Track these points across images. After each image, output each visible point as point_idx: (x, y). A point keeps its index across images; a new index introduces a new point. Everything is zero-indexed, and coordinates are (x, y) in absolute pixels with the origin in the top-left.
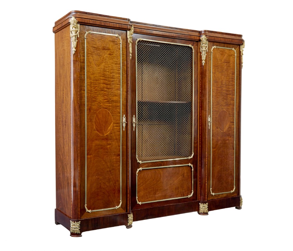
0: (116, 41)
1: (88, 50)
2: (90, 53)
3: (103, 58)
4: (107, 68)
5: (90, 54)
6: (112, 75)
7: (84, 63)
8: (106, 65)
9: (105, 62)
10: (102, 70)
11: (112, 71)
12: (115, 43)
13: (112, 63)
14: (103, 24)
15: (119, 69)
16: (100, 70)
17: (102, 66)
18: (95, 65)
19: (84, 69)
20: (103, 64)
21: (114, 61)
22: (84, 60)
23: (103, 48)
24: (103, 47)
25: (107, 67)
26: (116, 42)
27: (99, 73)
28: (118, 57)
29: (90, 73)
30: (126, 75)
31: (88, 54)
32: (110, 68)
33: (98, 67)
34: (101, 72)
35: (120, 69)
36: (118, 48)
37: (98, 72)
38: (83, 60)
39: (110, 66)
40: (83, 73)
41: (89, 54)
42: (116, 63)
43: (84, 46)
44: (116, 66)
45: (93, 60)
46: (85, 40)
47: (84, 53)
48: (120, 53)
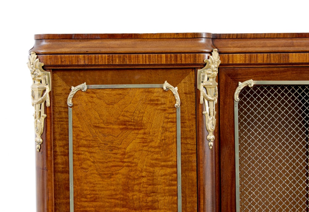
0: (163, 100)
1: (78, 135)
2: (85, 143)
3: (124, 154)
4: (137, 182)
5: (84, 146)
6: (150, 199)
7: (68, 172)
8: (132, 173)
9: (128, 166)
10: (120, 187)
11: (150, 188)
12: (159, 107)
13: (152, 166)
14: (117, 62)
15: (172, 180)
16: (113, 188)
17: (119, 176)
18: (100, 175)
19: (68, 189)
20: (124, 171)
21: (156, 159)
22: (67, 163)
23: (121, 127)
24: (122, 124)
25: (134, 179)
26: (162, 104)
27: (111, 196)
28: (170, 147)
29: (83, 199)
30: (195, 195)
31: (77, 146)
32: (144, 180)
33: (109, 181)
34: (116, 195)
35: (176, 180)
36: (167, 122)
37: (108, 193)
38: (63, 164)
39: (144, 174)
40: (64, 201)
41: (79, 146)
42: (163, 163)
43: (65, 126)
44: (162, 172)
45: (94, 162)
46: (70, 110)
47: (68, 145)
48: (174, 133)
